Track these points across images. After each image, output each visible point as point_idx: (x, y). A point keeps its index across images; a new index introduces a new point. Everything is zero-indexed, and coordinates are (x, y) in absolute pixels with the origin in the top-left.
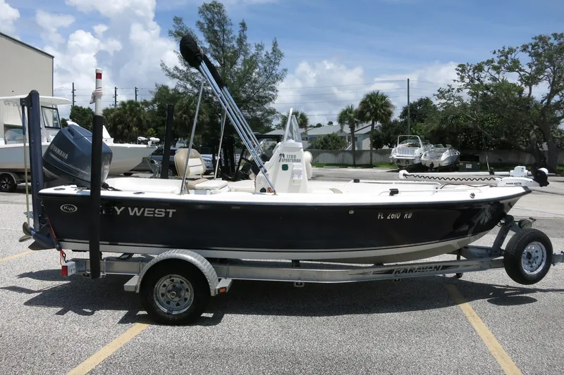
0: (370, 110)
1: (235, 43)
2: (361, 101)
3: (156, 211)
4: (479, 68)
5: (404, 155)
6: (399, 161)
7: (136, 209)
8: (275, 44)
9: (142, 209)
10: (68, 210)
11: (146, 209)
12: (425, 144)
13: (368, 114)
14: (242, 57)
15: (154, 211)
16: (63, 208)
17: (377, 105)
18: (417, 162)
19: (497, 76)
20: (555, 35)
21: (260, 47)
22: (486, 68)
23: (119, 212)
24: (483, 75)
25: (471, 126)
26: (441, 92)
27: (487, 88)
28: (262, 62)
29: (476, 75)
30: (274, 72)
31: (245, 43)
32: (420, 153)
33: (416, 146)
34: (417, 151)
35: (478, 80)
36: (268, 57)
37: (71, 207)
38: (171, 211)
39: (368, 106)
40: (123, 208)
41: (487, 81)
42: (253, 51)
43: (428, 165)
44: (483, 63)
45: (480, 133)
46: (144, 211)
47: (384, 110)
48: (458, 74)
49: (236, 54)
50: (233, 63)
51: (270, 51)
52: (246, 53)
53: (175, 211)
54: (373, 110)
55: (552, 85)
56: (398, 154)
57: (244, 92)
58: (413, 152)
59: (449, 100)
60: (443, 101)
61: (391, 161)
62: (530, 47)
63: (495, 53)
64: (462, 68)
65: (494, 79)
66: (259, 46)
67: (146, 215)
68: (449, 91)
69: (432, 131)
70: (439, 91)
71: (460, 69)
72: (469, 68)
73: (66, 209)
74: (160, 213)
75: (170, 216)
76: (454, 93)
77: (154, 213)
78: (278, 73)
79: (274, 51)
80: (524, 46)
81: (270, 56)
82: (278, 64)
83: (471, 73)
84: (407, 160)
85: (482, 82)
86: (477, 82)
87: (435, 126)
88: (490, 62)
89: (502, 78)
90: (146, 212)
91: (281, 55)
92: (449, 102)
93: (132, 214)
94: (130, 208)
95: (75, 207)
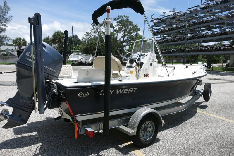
0: (58, 39)
2: (53, 34)
3: (129, 90)
5: (74, 59)
6: (72, 61)
7: (120, 90)
8: (5, 3)
9: (123, 89)
10: (83, 96)
11: (125, 89)
12: (82, 54)
13: (57, 41)
15: (128, 90)
16: (80, 94)
17: (61, 37)
18: (80, 61)
20: (125, 16)
23: (111, 92)
24: (101, 28)
25: (98, 47)
26: (88, 33)
27: (103, 33)
30: (5, 17)
32: (80, 58)
33: (79, 55)
36: (1, 9)
37: (84, 93)
38: (135, 89)
39: (56, 37)
40: (114, 90)
43: (84, 63)
46: (124, 90)
48: (92, 26)
53: (137, 88)
54: (59, 39)
55: (124, 33)
56: (72, 58)
58: (78, 57)
59: (91, 36)
60: (88, 37)
61: (69, 61)
62: (116, 19)
67: (124, 92)
68: (91, 33)
69: (84, 49)
71: (93, 24)
73: (81, 96)
74: (130, 91)
76: (93, 34)
77: (128, 91)
78: (7, 17)
79: (4, 6)
80: (114, 18)
81: (3, 8)
82: (7, 13)
84: (76, 61)
85: (101, 30)
86: (99, 30)
87: (85, 47)
90: (125, 91)
91: (9, 9)
92: (90, 37)
93: (117, 93)
94: (117, 90)
95: (88, 93)
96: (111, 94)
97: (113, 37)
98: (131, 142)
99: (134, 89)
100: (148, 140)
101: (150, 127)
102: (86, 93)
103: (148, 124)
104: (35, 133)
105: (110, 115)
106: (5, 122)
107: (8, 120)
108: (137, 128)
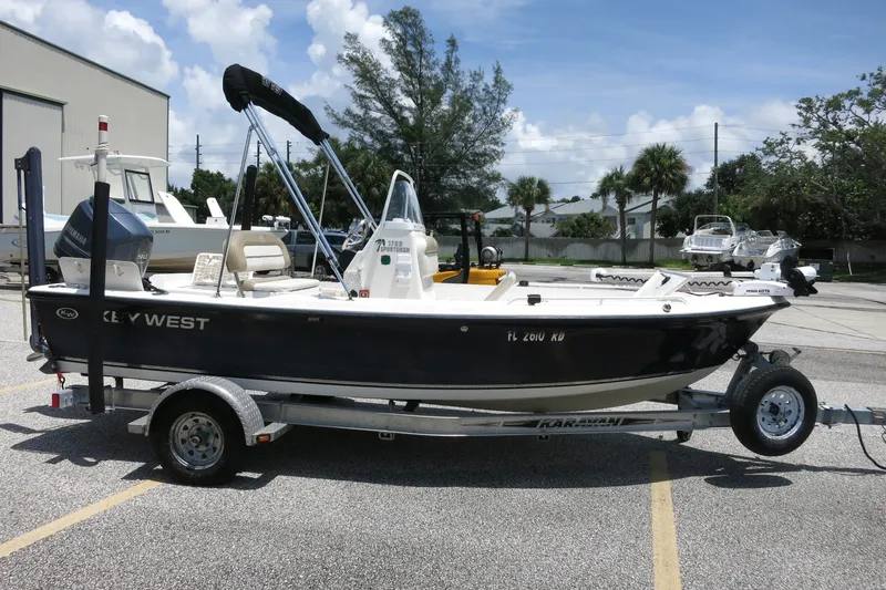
0: (650, 175)
1: (437, 71)
2: (635, 160)
3: (183, 321)
4: (835, 104)
5: (704, 248)
6: (695, 256)
7: (155, 317)
8: (498, 71)
9: (164, 317)
10: (67, 316)
11: (169, 317)
12: (741, 230)
13: (647, 181)
14: (449, 92)
15: (179, 320)
16: (60, 312)
17: (662, 165)
18: (726, 258)
19: (865, 117)
21: (477, 76)
22: (847, 103)
23: (133, 319)
24: (842, 116)
25: (820, 200)
26: (769, 145)
27: (850, 136)
28: (479, 100)
29: (830, 115)
30: (498, 114)
31: (455, 71)
32: (730, 244)
33: (726, 232)
34: (727, 241)
35: (835, 123)
36: (488, 92)
38: (202, 321)
39: (648, 169)
40: (137, 315)
41: (848, 127)
42: (467, 82)
43: (745, 264)
44: (842, 96)
45: (836, 212)
46: (166, 319)
47: (674, 175)
48: (800, 114)
49: (440, 89)
50: (436, 102)
51: (491, 82)
52: (457, 85)
53: (207, 320)
54: (655, 174)
56: (694, 246)
57: (453, 147)
58: (719, 243)
59: (782, 157)
60: (773, 159)
61: (683, 257)
63: (864, 78)
64: (807, 105)
65: (861, 122)
66: (475, 74)
68: (782, 142)
69: (755, 209)
70: (765, 142)
71: (804, 105)
72: (819, 103)
73: (63, 315)
74: (188, 323)
75: (202, 327)
76: (790, 146)
77: (180, 323)
78: (503, 115)
79: (497, 82)
81: (491, 89)
82: (504, 101)
83: (821, 113)
84: (710, 256)
85: (840, 128)
86: (832, 128)
87: (759, 200)
88: (852, 94)
89: (875, 120)
90: (169, 322)
91: (509, 87)
92: (782, 160)
93: (149, 323)
94: (147, 316)
95: (75, 311)
96: (133, 323)
99: (198, 319)
102: (72, 311)
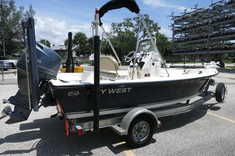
1: (8, 5)
4: (120, 25)
6: (93, 61)
7: (113, 90)
8: (31, 7)
9: (116, 89)
10: (73, 95)
11: (118, 89)
12: (102, 54)
13: (78, 42)
14: (12, 12)
15: (121, 90)
17: (82, 38)
19: (127, 28)
20: (145, 15)
21: (22, 8)
22: (123, 25)
23: (103, 92)
24: (121, 28)
25: (118, 47)
27: (123, 32)
28: (25, 15)
29: (119, 27)
31: (13, 5)
35: (120, 29)
36: (27, 13)
38: (129, 89)
39: (78, 38)
40: (106, 90)
41: (123, 30)
42: (18, 9)
44: (122, 23)
45: (120, 50)
46: (117, 90)
47: (85, 40)
48: (112, 27)
49: (9, 10)
50: (8, 15)
51: (29, 10)
52: (14, 10)
53: (131, 88)
54: (80, 40)
55: (144, 33)
56: (92, 58)
57: (15, 29)
61: (90, 61)
62: (136, 18)
63: (124, 19)
65: (126, 30)
66: (21, 7)
67: (117, 92)
68: (110, 33)
69: (104, 49)
71: (113, 25)
72: (116, 24)
74: (124, 91)
75: (129, 91)
76: (112, 34)
77: (122, 91)
79: (30, 10)
80: (134, 18)
81: (29, 12)
83: (117, 27)
85: (121, 30)
86: (119, 30)
87: (105, 47)
88: (124, 23)
90: (118, 90)
91: (34, 13)
92: (110, 37)
93: (110, 93)
94: (109, 90)
95: (78, 92)
96: (103, 93)
97: (133, 36)
98: (124, 142)
99: (128, 89)
100: (142, 140)
101: (145, 128)
102: (76, 92)
103: (143, 124)
104: (38, 129)
105: (100, 115)
106: (8, 118)
107: (10, 117)
108: (128, 127)
